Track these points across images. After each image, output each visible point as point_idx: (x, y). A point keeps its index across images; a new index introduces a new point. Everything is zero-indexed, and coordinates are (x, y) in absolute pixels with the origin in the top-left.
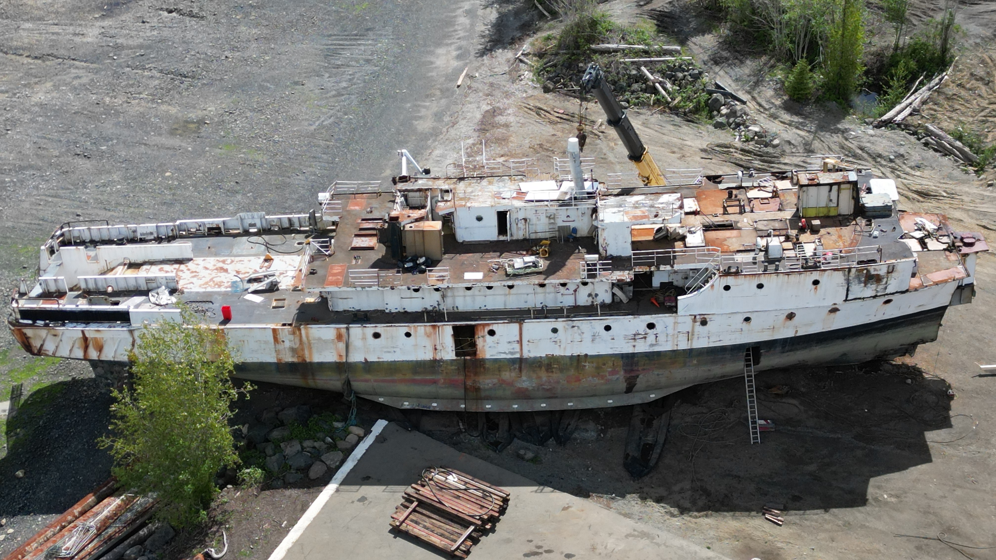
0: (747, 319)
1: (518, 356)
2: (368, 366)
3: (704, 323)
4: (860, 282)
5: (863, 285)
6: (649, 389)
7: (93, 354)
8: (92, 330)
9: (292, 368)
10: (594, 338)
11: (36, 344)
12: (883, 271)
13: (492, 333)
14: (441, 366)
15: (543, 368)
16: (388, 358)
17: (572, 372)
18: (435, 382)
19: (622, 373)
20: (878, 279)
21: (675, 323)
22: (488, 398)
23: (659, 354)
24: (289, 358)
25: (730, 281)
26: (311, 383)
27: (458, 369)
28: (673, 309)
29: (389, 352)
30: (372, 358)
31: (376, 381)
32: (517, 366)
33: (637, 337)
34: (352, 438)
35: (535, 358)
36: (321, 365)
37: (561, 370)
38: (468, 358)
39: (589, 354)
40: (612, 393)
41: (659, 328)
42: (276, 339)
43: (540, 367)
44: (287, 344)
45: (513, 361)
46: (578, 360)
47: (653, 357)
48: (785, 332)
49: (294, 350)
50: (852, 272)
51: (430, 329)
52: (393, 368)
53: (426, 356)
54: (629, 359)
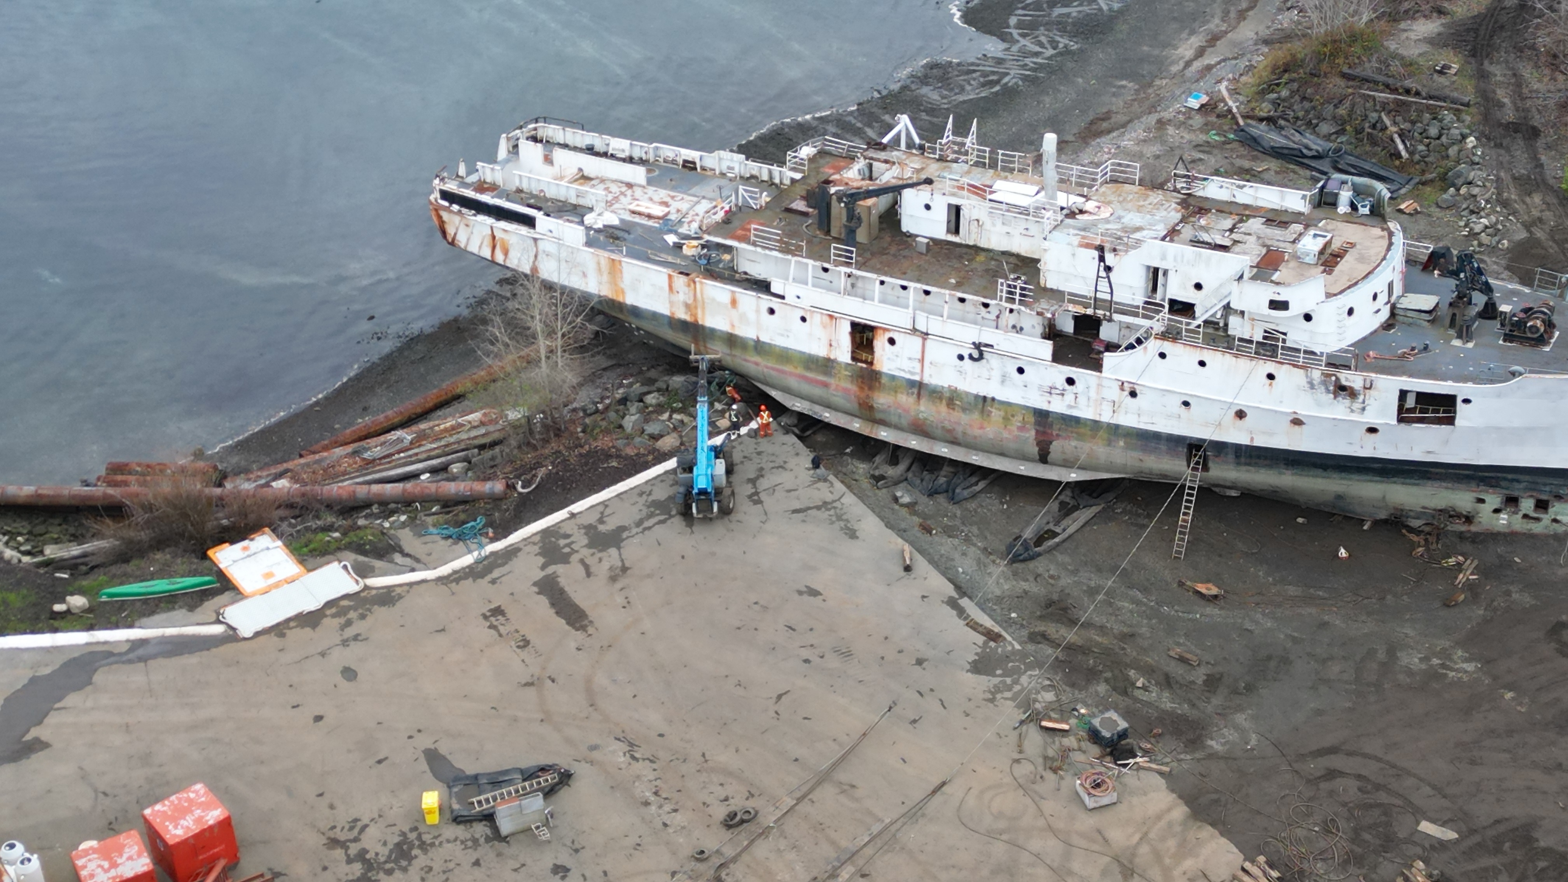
0: (1186, 404)
1: (917, 378)
2: (759, 347)
3: (1133, 394)
4: (1328, 391)
5: (1332, 396)
6: (1067, 464)
7: (500, 258)
8: (501, 228)
9: (685, 327)
10: (1004, 379)
11: (451, 231)
12: (1358, 384)
13: (892, 341)
14: (833, 367)
15: (944, 402)
16: (780, 342)
17: (976, 416)
18: (826, 385)
19: (1033, 433)
20: (1352, 394)
21: (1100, 385)
22: (882, 423)
23: (1077, 420)
24: (682, 314)
25: (1167, 347)
26: (701, 350)
27: (852, 376)
28: (1097, 366)
29: (782, 335)
30: (764, 338)
31: (767, 367)
32: (915, 391)
33: (1053, 391)
35: (936, 386)
36: (713, 331)
37: (964, 410)
38: (864, 365)
39: (997, 398)
40: (1024, 457)
41: (1079, 386)
42: (671, 289)
43: (941, 399)
44: (681, 297)
45: (912, 384)
46: (984, 402)
47: (1071, 422)
48: (1237, 435)
49: (687, 306)
50: (1316, 375)
51: (826, 319)
52: (785, 356)
53: (820, 351)
54: (1042, 416)
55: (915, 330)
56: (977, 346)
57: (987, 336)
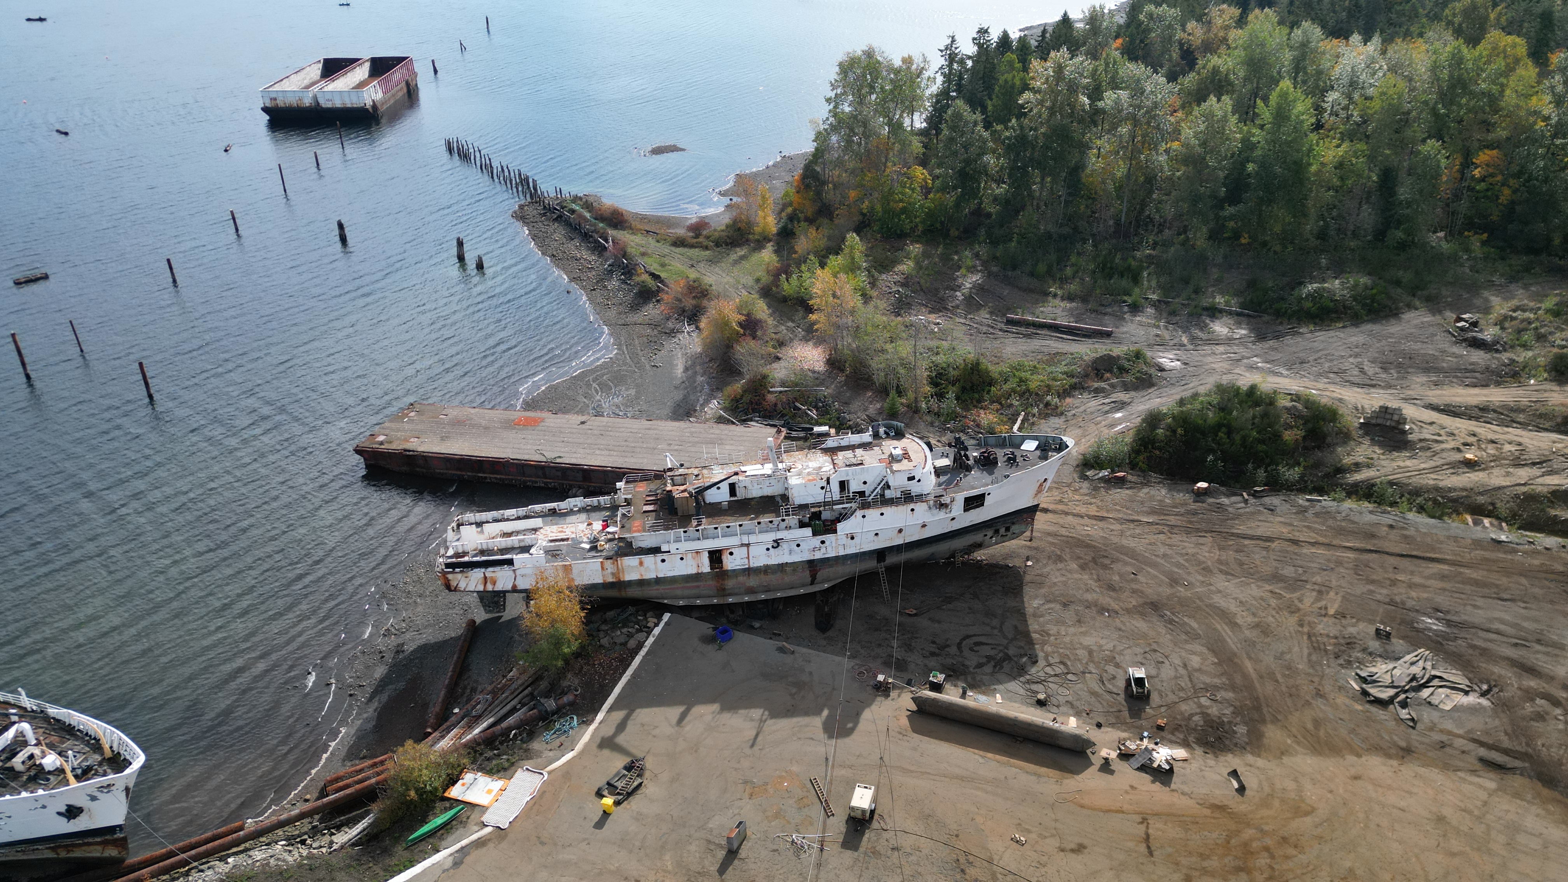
0: (877, 534)
1: (747, 567)
2: (658, 581)
3: (852, 538)
4: (936, 508)
5: (937, 510)
6: (824, 581)
7: (490, 587)
8: (490, 572)
9: (612, 585)
10: (791, 552)
11: (454, 584)
12: (948, 501)
13: (731, 554)
14: (701, 577)
15: (762, 573)
16: (670, 574)
17: (779, 574)
18: (698, 587)
19: (808, 572)
20: (945, 506)
21: (836, 540)
22: (730, 595)
24: (610, 579)
25: (866, 512)
26: (623, 594)
27: (712, 577)
28: (833, 531)
30: (661, 575)
31: (662, 590)
32: (747, 573)
34: (650, 625)
35: (757, 567)
36: (630, 582)
37: (772, 573)
38: (718, 570)
39: (789, 561)
40: (803, 585)
41: (827, 543)
42: (603, 568)
43: (760, 572)
44: (609, 571)
45: (744, 570)
46: (782, 567)
47: (825, 561)
48: (899, 541)
49: (613, 574)
50: (932, 503)
51: (695, 555)
52: (673, 580)
53: (692, 570)
54: (811, 563)
55: (742, 545)
56: (775, 541)
57: (780, 535)
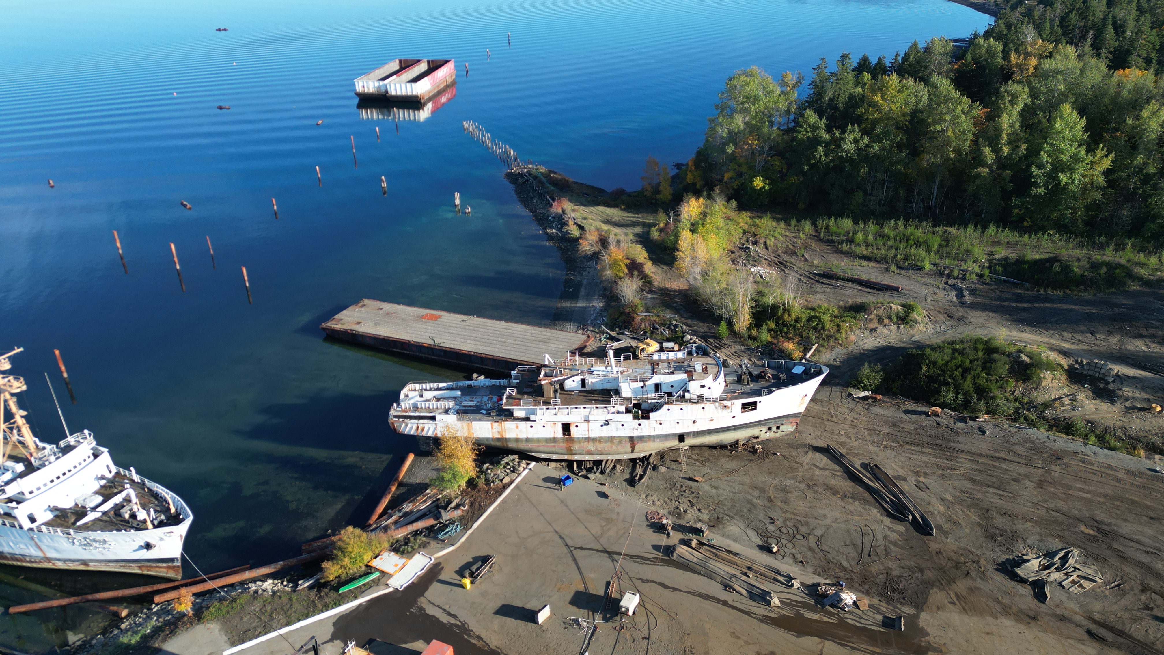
0: (678, 423)
1: (587, 436)
2: (528, 440)
3: (661, 424)
6: (641, 451)
7: (420, 431)
8: (421, 423)
9: (498, 439)
10: (617, 429)
12: (729, 404)
13: (577, 426)
14: (556, 440)
16: (536, 436)
17: (609, 443)
18: (554, 447)
19: (629, 443)
21: (649, 424)
22: (576, 454)
23: (643, 436)
24: (497, 436)
25: (669, 406)
26: (506, 446)
27: (564, 441)
28: (648, 418)
29: (537, 434)
30: (530, 436)
32: (587, 440)
33: (635, 429)
34: (521, 469)
35: (594, 437)
36: (509, 438)
37: (605, 442)
38: (567, 436)
39: (616, 435)
40: (626, 453)
41: (644, 426)
42: (492, 428)
43: (597, 440)
44: (496, 430)
45: (586, 438)
46: (611, 439)
47: (641, 437)
48: (694, 428)
49: (499, 432)
50: (717, 404)
51: (552, 425)
52: (538, 440)
53: (551, 435)
54: (631, 438)
55: (584, 421)
56: (607, 420)
57: (608, 417)
